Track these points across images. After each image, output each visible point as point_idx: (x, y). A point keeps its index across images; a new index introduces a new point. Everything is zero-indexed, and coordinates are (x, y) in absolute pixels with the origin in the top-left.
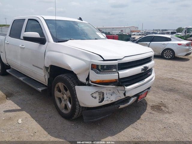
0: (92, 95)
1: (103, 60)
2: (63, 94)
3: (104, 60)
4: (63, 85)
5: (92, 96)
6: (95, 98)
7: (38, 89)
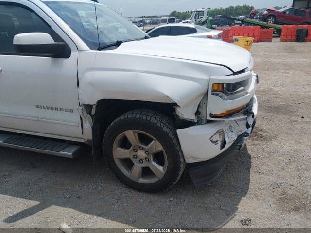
0: (211, 139)
1: (232, 73)
2: (135, 150)
3: (235, 74)
4: (136, 134)
5: (212, 141)
6: (216, 142)
7: (61, 152)
